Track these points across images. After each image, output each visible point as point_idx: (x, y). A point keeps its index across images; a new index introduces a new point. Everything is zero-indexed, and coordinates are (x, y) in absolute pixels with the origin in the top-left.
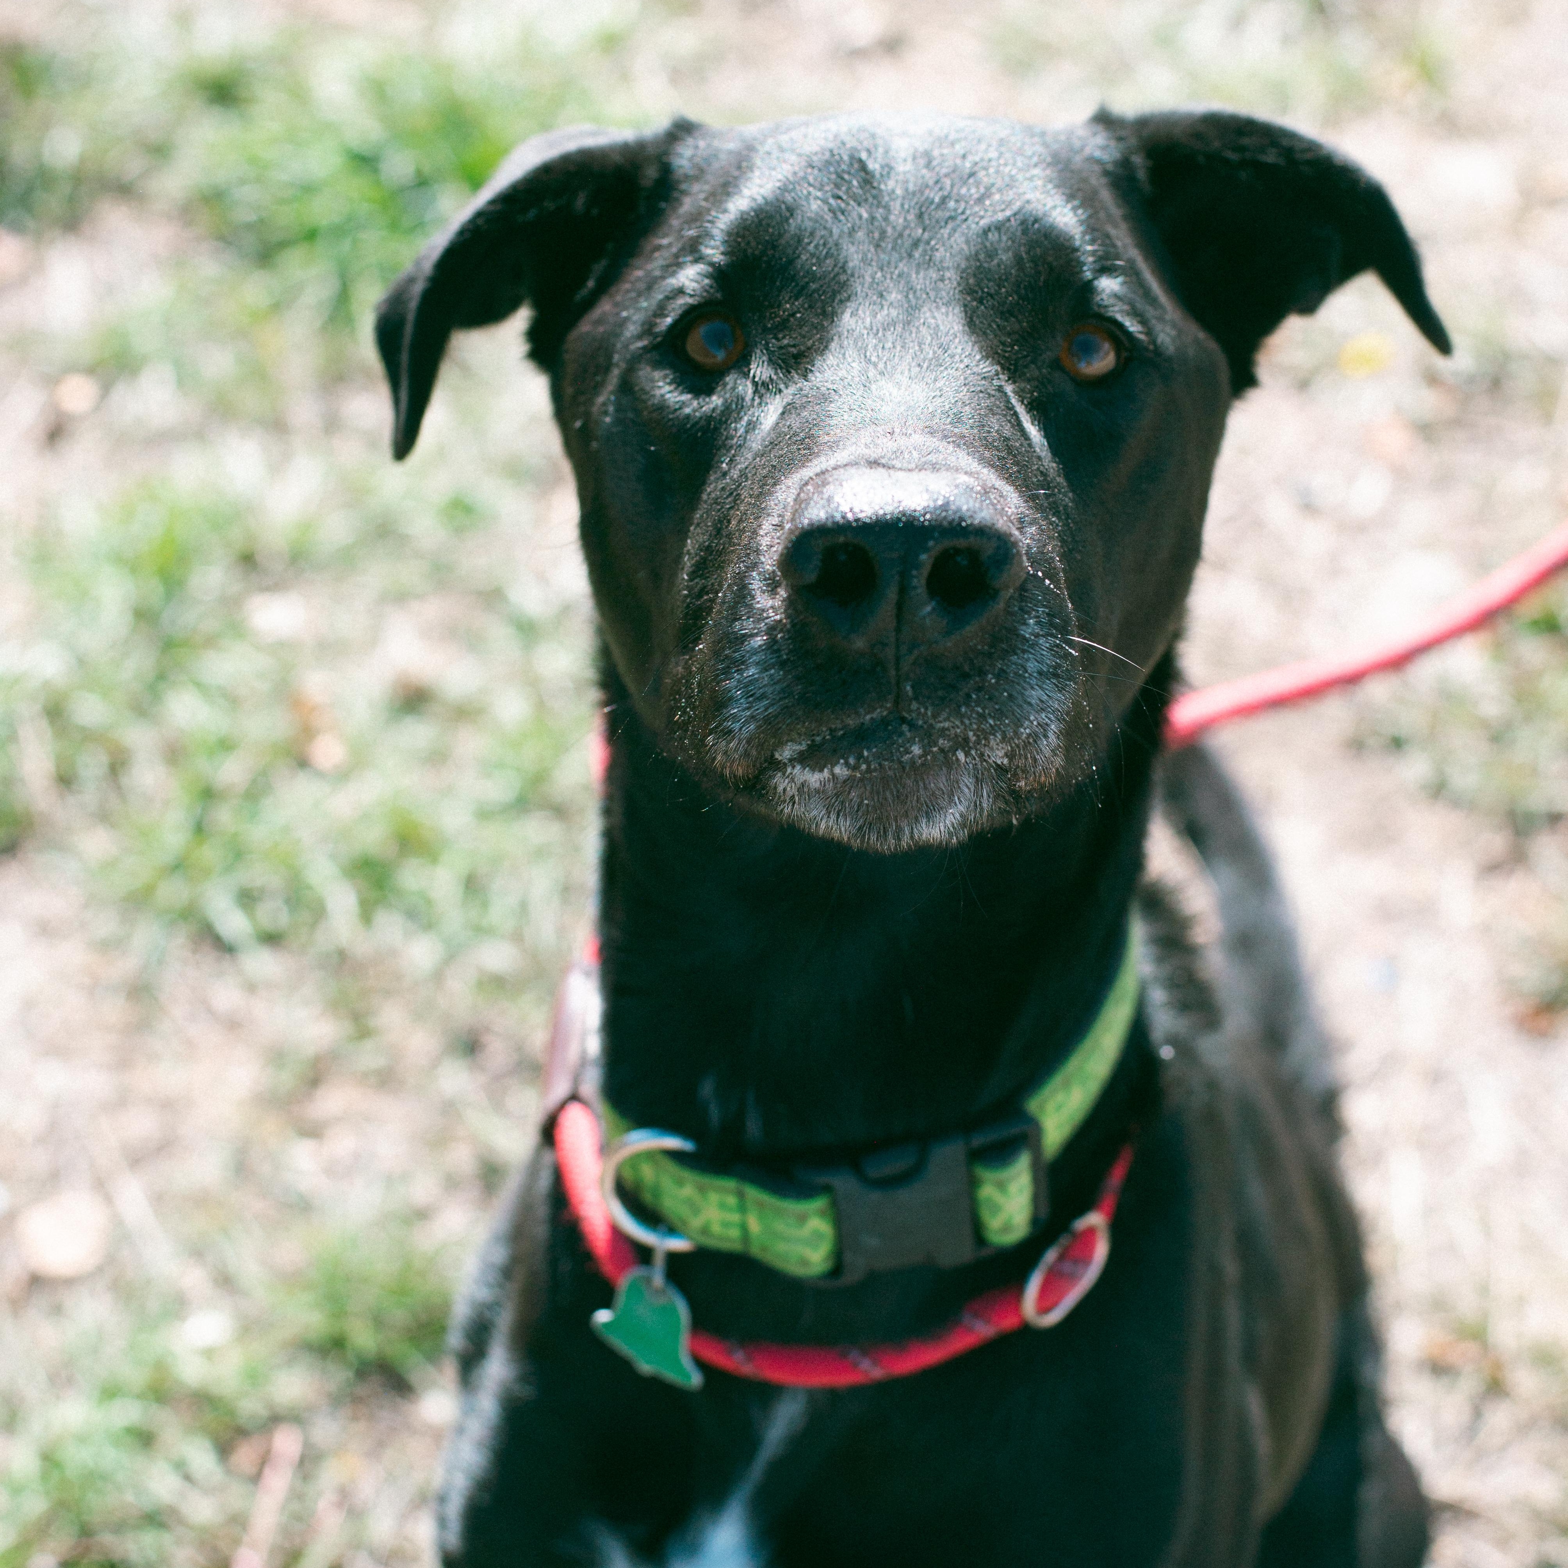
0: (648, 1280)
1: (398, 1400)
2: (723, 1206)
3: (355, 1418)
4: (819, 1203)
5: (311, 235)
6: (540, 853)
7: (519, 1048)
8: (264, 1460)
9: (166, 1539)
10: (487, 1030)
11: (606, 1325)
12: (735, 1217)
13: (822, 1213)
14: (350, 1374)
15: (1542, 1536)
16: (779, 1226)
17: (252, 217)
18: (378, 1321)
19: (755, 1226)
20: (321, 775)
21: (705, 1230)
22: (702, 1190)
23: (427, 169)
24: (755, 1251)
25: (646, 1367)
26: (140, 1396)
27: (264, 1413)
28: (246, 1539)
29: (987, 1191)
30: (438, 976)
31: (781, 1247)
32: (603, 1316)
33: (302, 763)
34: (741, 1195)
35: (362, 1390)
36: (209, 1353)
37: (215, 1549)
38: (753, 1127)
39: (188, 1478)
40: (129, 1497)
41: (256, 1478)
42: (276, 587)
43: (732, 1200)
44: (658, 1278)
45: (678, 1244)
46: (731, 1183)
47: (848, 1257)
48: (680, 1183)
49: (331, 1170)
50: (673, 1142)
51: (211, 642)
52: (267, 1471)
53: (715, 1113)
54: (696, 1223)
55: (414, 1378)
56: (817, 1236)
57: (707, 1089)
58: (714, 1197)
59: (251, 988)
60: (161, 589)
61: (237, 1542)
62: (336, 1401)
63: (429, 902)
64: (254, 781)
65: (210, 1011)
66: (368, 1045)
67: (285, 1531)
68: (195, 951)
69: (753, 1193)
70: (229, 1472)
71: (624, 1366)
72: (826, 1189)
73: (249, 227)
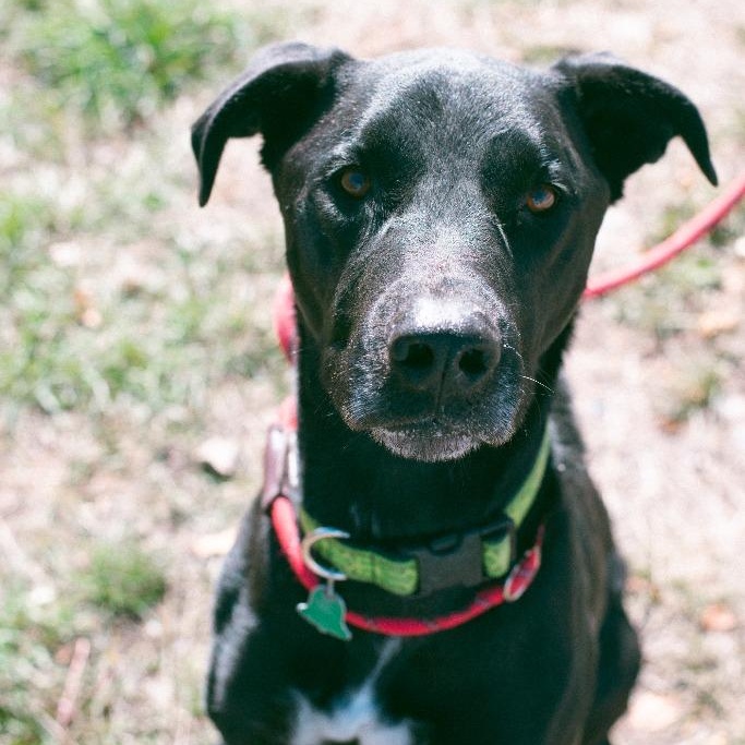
0: (325, 592)
1: (135, 625)
2: (363, 563)
3: (115, 634)
4: (411, 563)
5: (77, 71)
6: (195, 363)
7: (188, 456)
8: (72, 656)
9: (26, 696)
10: (172, 448)
11: (304, 611)
12: (369, 567)
13: (412, 568)
14: (112, 614)
15: (679, 670)
16: (392, 573)
17: (49, 64)
18: (125, 589)
19: (378, 571)
20: (88, 329)
21: (354, 572)
22: (352, 555)
23: (131, 38)
24: (379, 581)
25: (323, 629)
26: (11, 628)
27: (71, 634)
28: (64, 694)
29: (490, 554)
30: (148, 423)
31: (391, 582)
32: (302, 606)
33: (80, 323)
34: (372, 559)
35: (118, 621)
36: (44, 607)
37: (49, 699)
38: (376, 529)
39: (36, 666)
40: (8, 676)
41: (68, 665)
42: (66, 239)
43: (367, 560)
44: (331, 591)
45: (340, 577)
46: (368, 554)
47: (423, 586)
48: (342, 552)
49: (100, 517)
50: (338, 533)
51: (35, 267)
52: (73, 661)
53: (357, 521)
54: (350, 569)
55: (142, 615)
56: (409, 578)
57: (353, 510)
58: (359, 559)
59: (59, 432)
60: (9, 243)
61: (59, 695)
62: (105, 627)
63: (143, 389)
64: (58, 333)
65: (40, 444)
66: (116, 456)
67: (83, 689)
68: (31, 415)
69: (378, 558)
70: (54, 662)
71: (312, 629)
72: (414, 557)
73: (46, 69)
